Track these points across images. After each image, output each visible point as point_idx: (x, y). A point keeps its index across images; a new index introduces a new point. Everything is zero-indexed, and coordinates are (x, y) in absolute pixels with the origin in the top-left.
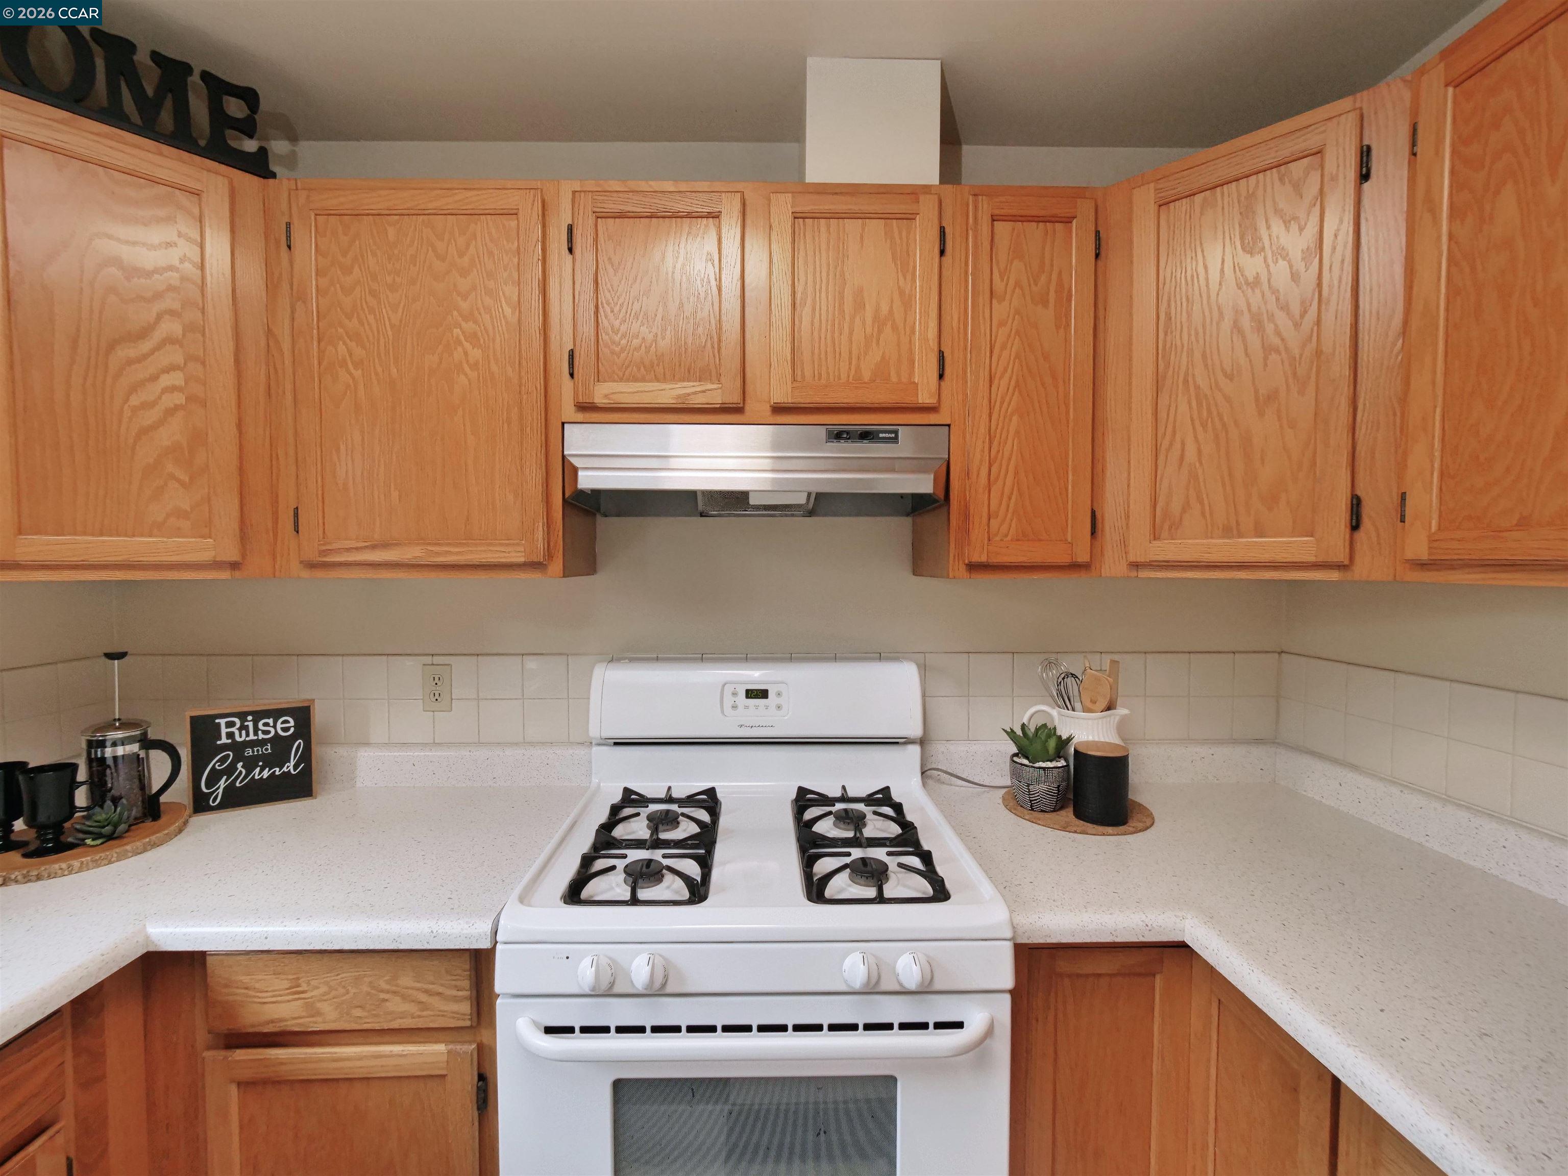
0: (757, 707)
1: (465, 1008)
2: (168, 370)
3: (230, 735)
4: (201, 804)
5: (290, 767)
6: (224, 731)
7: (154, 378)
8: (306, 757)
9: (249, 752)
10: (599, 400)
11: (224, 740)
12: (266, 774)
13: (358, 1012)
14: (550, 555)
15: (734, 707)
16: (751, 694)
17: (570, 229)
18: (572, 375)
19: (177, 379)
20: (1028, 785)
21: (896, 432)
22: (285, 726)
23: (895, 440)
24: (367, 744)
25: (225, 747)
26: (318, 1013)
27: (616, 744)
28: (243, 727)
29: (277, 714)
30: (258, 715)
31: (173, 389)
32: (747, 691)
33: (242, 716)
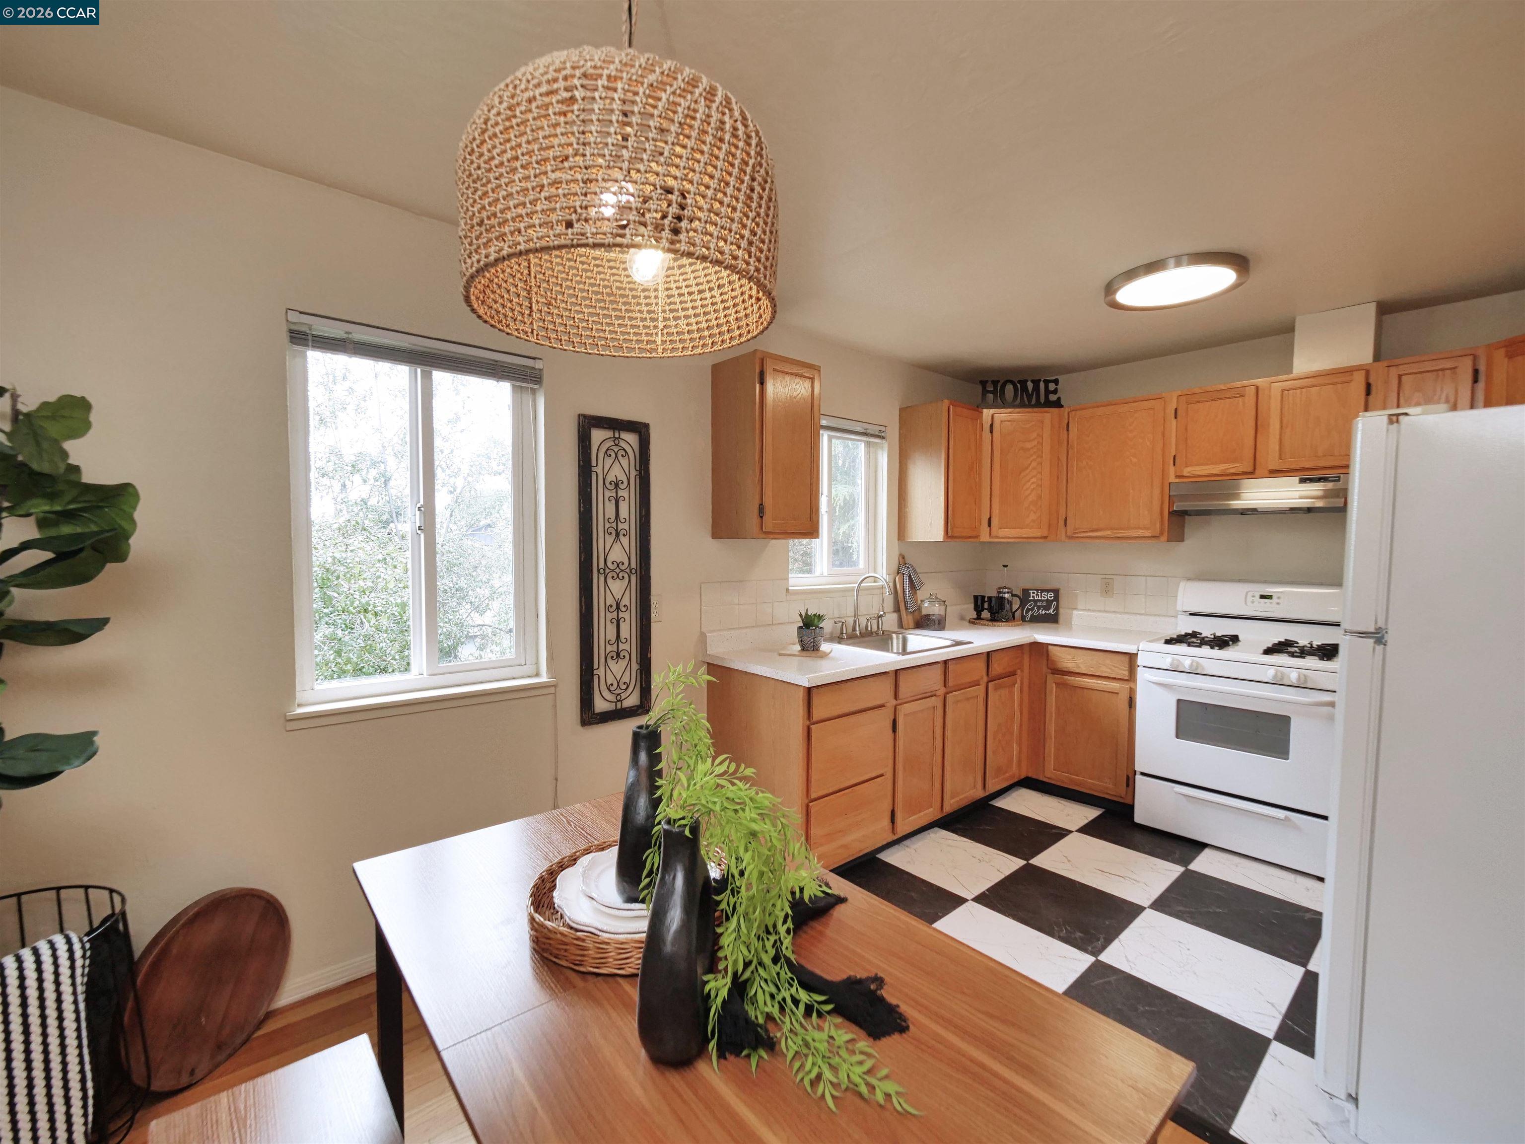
0: (1266, 603)
1: (1127, 673)
2: (1034, 476)
3: (1033, 597)
4: (1023, 619)
5: (1051, 611)
6: (1032, 595)
7: (1029, 481)
8: (1057, 609)
9: (1038, 604)
10: (1185, 474)
11: (1031, 598)
12: (1043, 612)
13: (1092, 669)
14: (1162, 533)
15: (1253, 602)
16: (1262, 597)
17: (1176, 410)
18: (1174, 465)
19: (1034, 480)
21: (1339, 477)
22: (1050, 596)
23: (1339, 480)
24: (1076, 609)
25: (1031, 601)
26: (1079, 667)
27: (1191, 614)
28: (1037, 595)
29: (1048, 591)
30: (1042, 591)
31: (1033, 483)
32: (1260, 595)
33: (1037, 590)
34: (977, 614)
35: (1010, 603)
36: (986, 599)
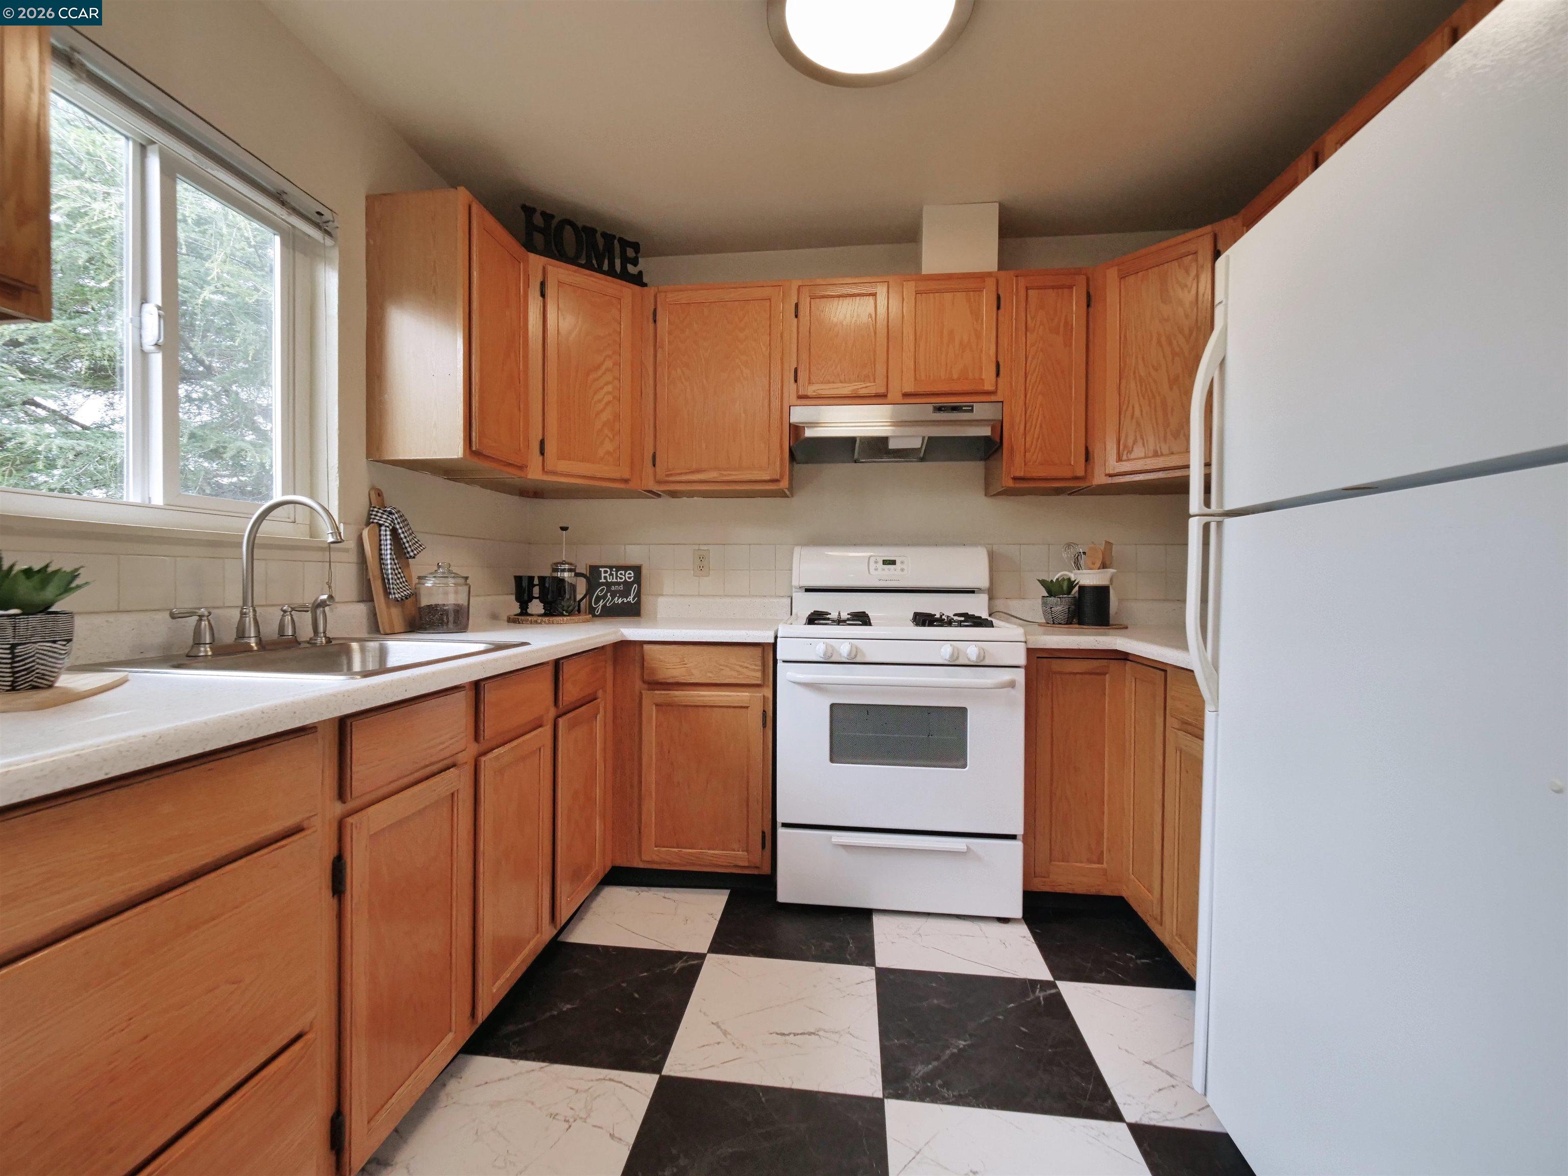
0: (889, 569)
1: (759, 674)
2: (607, 383)
3: (605, 578)
4: (591, 611)
5: (630, 599)
6: (603, 575)
7: (602, 388)
8: (638, 595)
9: (613, 588)
10: (810, 393)
11: (603, 580)
12: (620, 601)
13: (709, 675)
14: (782, 476)
15: (876, 569)
16: (886, 562)
17: (797, 305)
18: (796, 381)
19: (609, 388)
20: (1051, 608)
21: (972, 407)
22: (629, 576)
23: (972, 411)
24: (662, 595)
25: (603, 584)
26: (692, 674)
27: (808, 590)
28: (611, 574)
29: (626, 568)
30: (619, 568)
31: (609, 393)
32: (884, 561)
33: (611, 568)
34: (521, 607)
35: (573, 587)
36: (536, 582)
